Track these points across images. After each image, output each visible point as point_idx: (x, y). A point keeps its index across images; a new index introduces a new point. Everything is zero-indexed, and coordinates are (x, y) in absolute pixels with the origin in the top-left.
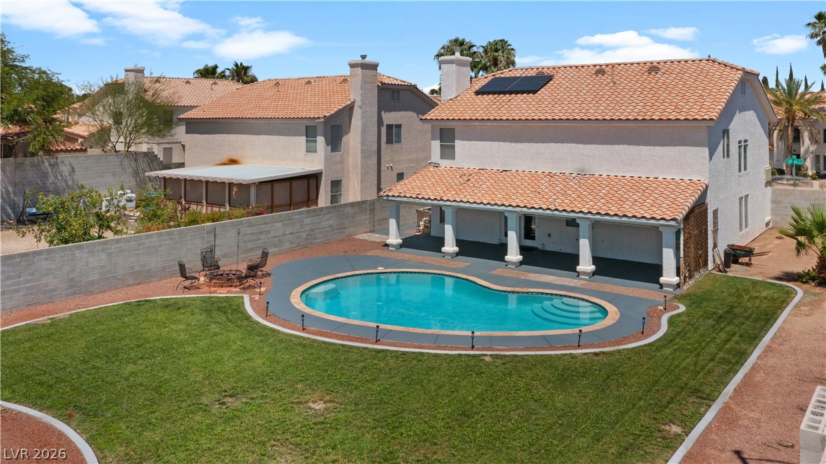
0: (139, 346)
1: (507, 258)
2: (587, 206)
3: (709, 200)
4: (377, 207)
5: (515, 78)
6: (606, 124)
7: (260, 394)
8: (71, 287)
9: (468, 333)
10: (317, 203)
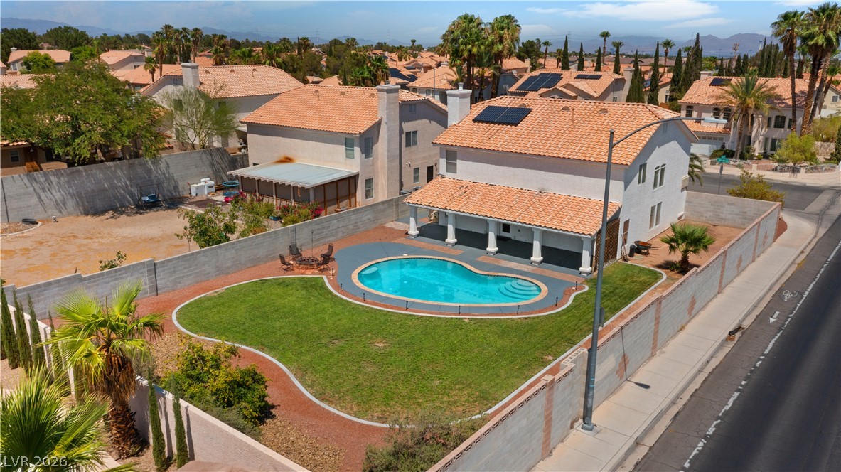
0: (276, 311)
1: (487, 249)
3: (621, 216)
4: (400, 203)
5: (504, 109)
7: (350, 339)
8: (218, 271)
9: (458, 305)
10: (355, 196)
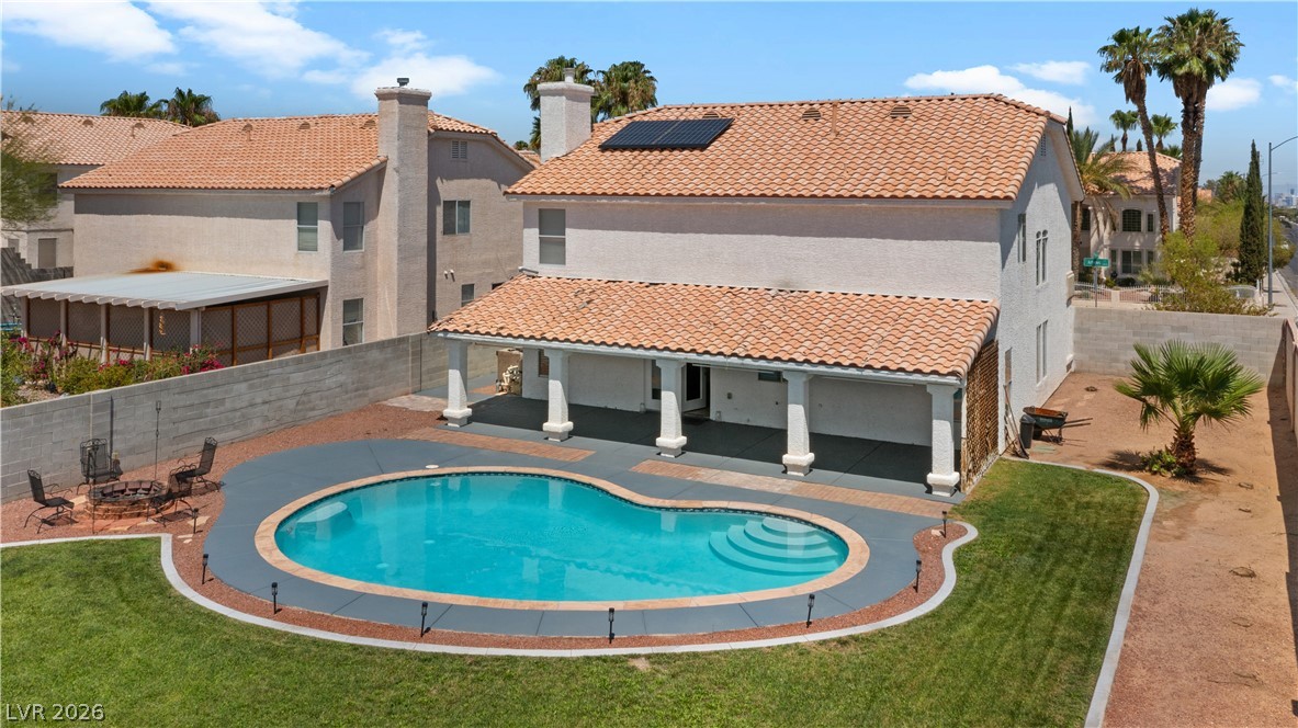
1: (659, 441)
2: (802, 350)
3: (999, 336)
4: (426, 347)
5: (668, 124)
6: (828, 204)
9: (604, 606)
10: (318, 339)
